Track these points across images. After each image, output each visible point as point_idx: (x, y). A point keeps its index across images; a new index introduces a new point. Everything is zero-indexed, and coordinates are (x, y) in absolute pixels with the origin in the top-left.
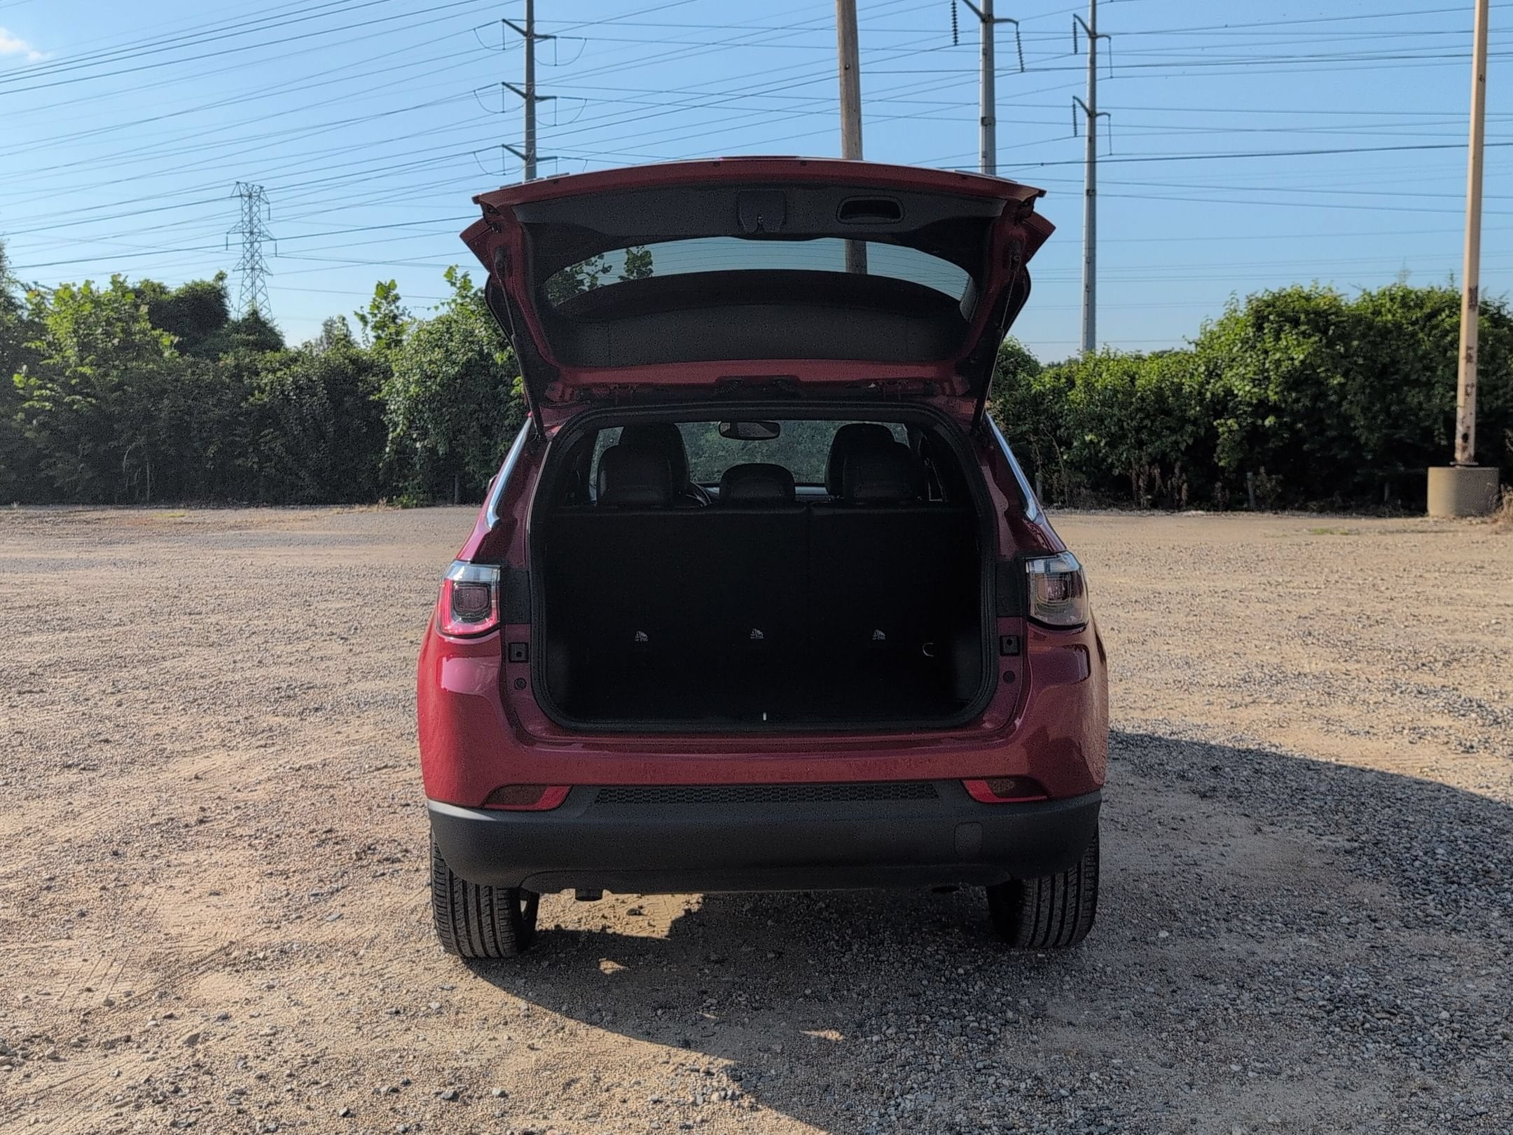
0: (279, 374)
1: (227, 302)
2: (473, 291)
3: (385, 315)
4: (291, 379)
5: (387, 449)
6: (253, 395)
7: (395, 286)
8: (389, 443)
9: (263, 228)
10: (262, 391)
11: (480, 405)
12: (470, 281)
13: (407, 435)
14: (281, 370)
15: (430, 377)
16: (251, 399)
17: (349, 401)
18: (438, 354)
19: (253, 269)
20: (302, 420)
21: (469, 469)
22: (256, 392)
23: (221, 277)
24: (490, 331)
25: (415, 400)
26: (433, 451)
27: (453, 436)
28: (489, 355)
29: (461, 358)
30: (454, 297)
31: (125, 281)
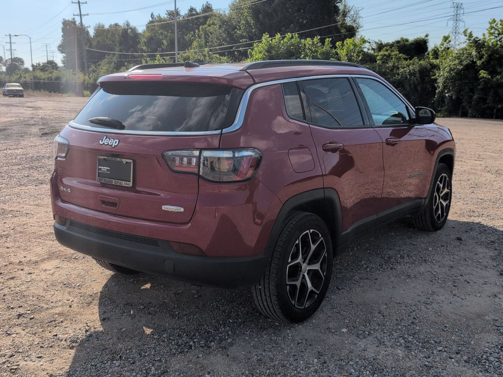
0: (405, 69)
1: (428, 44)
2: (473, 38)
3: (445, 48)
4: (408, 71)
5: (436, 96)
6: (395, 76)
7: (450, 37)
8: (437, 94)
9: (461, 18)
10: (398, 74)
11: (470, 80)
12: (472, 34)
13: (443, 91)
14: (406, 67)
15: (453, 70)
16: (394, 77)
17: (426, 79)
18: (457, 62)
19: (456, 33)
20: (410, 85)
21: (464, 104)
22: (396, 75)
23: (427, 36)
24: (477, 53)
25: (447, 78)
26: (451, 97)
27: (459, 91)
28: (475, 62)
29: (465, 63)
30: (466, 41)
31: (364, 37)
